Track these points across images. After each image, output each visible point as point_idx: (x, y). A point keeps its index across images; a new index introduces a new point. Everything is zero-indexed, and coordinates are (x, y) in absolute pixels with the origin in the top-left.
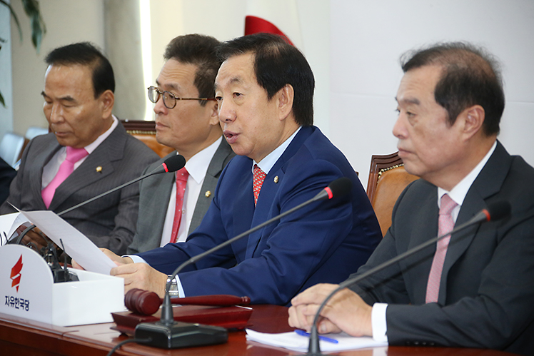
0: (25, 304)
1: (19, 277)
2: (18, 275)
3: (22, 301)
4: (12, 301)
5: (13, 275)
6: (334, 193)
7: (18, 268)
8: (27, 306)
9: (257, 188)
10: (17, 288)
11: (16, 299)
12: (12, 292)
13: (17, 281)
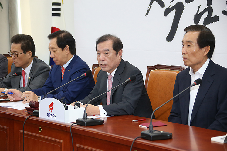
0: (55, 116)
1: (52, 108)
3: (53, 115)
4: (49, 115)
5: (50, 107)
6: (87, 74)
7: (52, 105)
8: (55, 117)
9: (63, 72)
10: (52, 111)
12: (50, 112)
13: (52, 109)
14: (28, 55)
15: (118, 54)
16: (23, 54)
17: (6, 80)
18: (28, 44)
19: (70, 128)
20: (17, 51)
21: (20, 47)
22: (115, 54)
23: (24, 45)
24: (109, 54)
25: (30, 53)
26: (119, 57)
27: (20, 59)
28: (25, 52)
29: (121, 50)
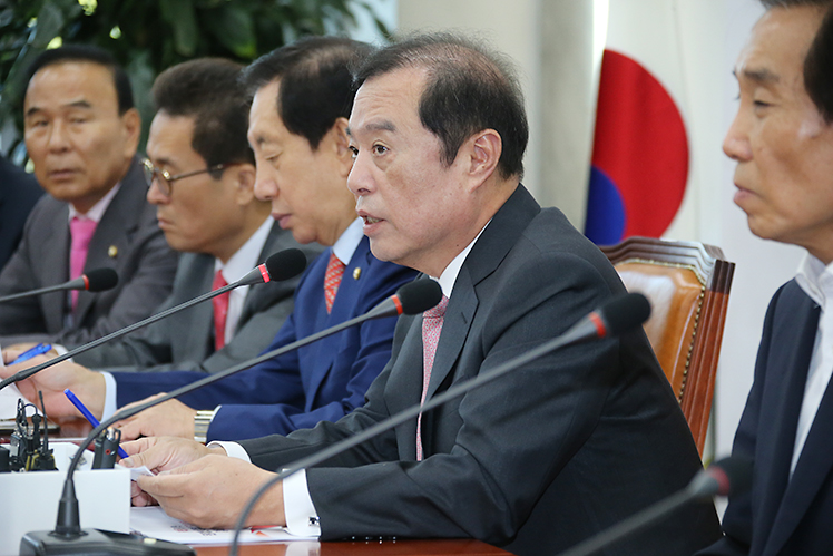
14: (236, 184)
15: (463, 160)
16: (205, 178)
17: (156, 328)
21: (188, 140)
22: (439, 155)
23: (213, 124)
24: (394, 152)
25: (245, 172)
26: (469, 175)
27: (192, 206)
28: (219, 167)
29: (488, 131)
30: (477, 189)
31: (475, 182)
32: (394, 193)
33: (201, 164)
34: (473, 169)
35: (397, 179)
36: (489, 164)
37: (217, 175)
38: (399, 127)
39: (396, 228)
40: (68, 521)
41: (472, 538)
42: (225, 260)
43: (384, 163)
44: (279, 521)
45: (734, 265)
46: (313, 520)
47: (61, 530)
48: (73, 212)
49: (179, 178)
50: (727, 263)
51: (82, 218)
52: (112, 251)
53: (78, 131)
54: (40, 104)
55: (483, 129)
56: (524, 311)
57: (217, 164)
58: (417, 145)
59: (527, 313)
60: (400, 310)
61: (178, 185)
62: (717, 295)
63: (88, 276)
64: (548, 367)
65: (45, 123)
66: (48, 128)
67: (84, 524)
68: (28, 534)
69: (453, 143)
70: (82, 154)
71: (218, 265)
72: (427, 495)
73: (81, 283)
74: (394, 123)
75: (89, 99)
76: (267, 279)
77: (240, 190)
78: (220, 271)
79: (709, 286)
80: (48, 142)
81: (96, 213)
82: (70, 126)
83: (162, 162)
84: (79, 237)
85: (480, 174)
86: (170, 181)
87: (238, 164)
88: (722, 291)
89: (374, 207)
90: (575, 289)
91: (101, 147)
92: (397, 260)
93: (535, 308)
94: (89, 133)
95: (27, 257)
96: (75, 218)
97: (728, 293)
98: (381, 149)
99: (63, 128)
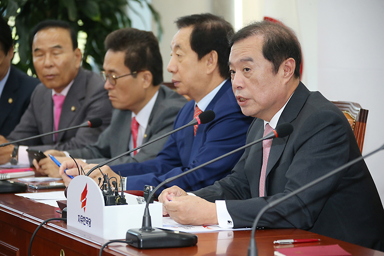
2: (85, 199)
3: (87, 219)
4: (81, 219)
5: (82, 199)
7: (85, 193)
8: (90, 223)
10: (85, 209)
11: (84, 218)
12: (82, 212)
13: (84, 204)
14: (143, 79)
15: (281, 71)
16: (130, 77)
17: (101, 141)
18: (141, 53)
19: (100, 251)
20: (117, 69)
21: (122, 61)
22: (272, 70)
23: (133, 54)
24: (253, 70)
25: (146, 74)
26: (284, 77)
27: (124, 89)
28: (135, 72)
29: (290, 59)
30: (286, 83)
31: (286, 80)
32: (254, 87)
33: (128, 71)
34: (285, 75)
35: (255, 81)
36: (291, 72)
37: (135, 76)
38: (254, 60)
39: (255, 101)
40: (147, 224)
41: (296, 228)
42: (136, 113)
43: (249, 75)
44: (215, 222)
45: (368, 111)
46: (229, 222)
47: (144, 228)
48: (54, 92)
49: (120, 77)
50: (365, 110)
51: (58, 94)
52: (73, 108)
53: (57, 58)
54: (40, 47)
55: (288, 58)
56: (313, 134)
57: (134, 71)
58: (262, 66)
59: (314, 135)
60: (276, 136)
61: (119, 80)
62: (361, 123)
63: (90, 121)
64: (324, 157)
65: (41, 55)
66: (44, 57)
67: (153, 226)
68: (129, 230)
69: (277, 64)
70: (58, 67)
71: (133, 115)
72: (277, 211)
73: (88, 124)
74: (252, 58)
75: (61, 44)
76: (199, 123)
77: (144, 82)
78: (134, 118)
79: (358, 120)
80: (44, 63)
81: (65, 92)
82: (53, 56)
83: (111, 71)
84: (58, 103)
85: (288, 77)
86: (115, 79)
87: (143, 71)
88: (363, 122)
89: (245, 94)
90: (333, 125)
91: (66, 65)
92: (254, 115)
93: (317, 133)
94: (61, 59)
95: (33, 111)
96: (55, 95)
97: (366, 123)
98: (247, 69)
99: (50, 56)
